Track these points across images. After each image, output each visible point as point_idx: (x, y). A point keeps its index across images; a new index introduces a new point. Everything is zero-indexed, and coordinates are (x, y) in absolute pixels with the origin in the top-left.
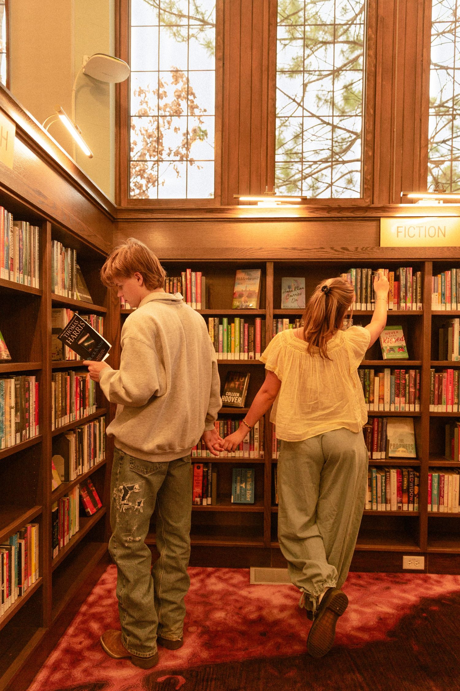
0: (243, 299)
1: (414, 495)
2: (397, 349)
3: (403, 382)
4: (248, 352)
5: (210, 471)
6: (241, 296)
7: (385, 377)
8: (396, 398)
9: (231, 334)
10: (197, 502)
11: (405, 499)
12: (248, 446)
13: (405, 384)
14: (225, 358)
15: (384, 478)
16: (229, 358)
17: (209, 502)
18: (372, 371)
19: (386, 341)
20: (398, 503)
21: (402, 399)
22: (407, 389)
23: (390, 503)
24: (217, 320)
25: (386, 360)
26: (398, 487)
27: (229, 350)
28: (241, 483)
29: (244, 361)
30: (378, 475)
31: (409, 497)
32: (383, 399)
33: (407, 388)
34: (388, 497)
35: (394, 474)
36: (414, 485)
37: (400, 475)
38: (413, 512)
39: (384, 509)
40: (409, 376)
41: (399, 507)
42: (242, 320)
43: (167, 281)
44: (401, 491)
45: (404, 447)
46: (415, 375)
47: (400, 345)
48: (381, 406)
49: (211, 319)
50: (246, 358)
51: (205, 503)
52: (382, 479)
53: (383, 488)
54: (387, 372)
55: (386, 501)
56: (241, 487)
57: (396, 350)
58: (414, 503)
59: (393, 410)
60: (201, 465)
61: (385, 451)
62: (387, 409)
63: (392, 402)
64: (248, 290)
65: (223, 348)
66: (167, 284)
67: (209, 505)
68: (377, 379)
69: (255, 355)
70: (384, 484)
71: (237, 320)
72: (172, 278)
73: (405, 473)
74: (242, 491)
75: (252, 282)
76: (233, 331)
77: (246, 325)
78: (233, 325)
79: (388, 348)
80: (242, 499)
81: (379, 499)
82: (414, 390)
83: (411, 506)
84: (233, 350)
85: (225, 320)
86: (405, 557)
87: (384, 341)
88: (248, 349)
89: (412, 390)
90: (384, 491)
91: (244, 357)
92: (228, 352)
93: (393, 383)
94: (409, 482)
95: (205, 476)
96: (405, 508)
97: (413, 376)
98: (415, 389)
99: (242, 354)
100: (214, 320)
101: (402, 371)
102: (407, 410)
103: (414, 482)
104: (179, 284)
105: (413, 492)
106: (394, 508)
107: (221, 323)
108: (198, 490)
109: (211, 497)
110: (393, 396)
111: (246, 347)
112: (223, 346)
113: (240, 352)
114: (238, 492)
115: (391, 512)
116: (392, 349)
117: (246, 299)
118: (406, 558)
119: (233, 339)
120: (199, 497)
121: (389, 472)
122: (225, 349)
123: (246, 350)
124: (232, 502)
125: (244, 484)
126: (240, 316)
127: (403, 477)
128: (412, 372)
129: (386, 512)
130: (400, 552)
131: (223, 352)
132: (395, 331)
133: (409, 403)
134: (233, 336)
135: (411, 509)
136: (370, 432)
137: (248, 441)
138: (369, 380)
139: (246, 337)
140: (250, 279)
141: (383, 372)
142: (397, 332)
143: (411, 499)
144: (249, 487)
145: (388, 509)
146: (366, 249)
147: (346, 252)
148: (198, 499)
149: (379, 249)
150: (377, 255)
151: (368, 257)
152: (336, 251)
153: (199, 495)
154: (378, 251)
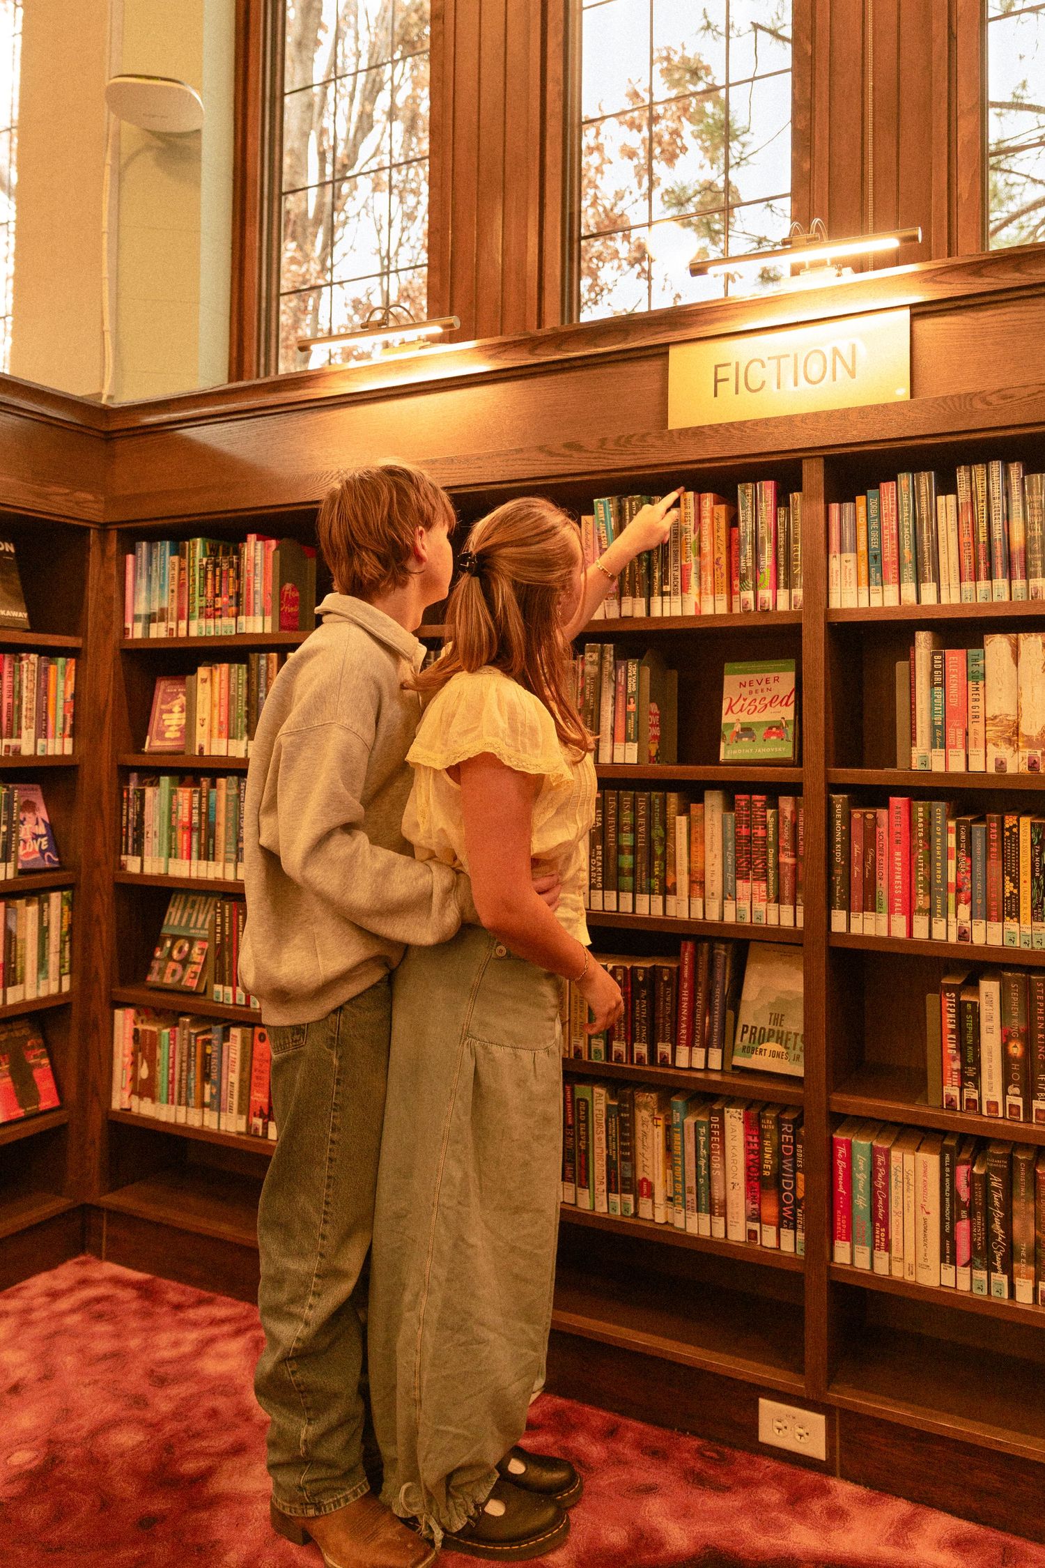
1: (797, 1203)
2: (764, 730)
3: (760, 833)
7: (707, 817)
8: (739, 882)
10: (257, 1129)
11: (770, 1210)
13: (765, 838)
15: (703, 1130)
18: (673, 798)
19: (736, 709)
20: (750, 1218)
21: (755, 885)
22: (771, 856)
23: (725, 1215)
25: (727, 764)
26: (748, 1168)
30: (690, 1121)
31: (781, 1204)
32: (702, 884)
33: (771, 851)
34: (718, 1194)
35: (734, 1121)
36: (795, 1169)
37: (753, 1127)
38: (793, 1258)
39: (705, 1232)
40: (777, 816)
41: (752, 1234)
43: (211, 566)
44: (757, 1183)
45: (779, 1040)
46: (795, 813)
47: (777, 718)
48: (698, 903)
52: (696, 1132)
53: (703, 1162)
54: (713, 801)
55: (713, 1207)
57: (760, 733)
58: (795, 1229)
59: (730, 918)
61: (722, 1045)
62: (713, 916)
63: (729, 894)
66: (210, 574)
68: (682, 822)
70: (703, 1152)
72: (219, 559)
73: (769, 1125)
79: (738, 728)
81: (691, 1197)
82: (790, 861)
83: (788, 1237)
86: (766, 1405)
87: (730, 708)
89: (787, 859)
90: (704, 1172)
93: (730, 835)
94: (778, 1154)
96: (768, 1238)
97: (788, 814)
98: (795, 856)
101: (754, 797)
102: (773, 921)
103: (794, 1155)
104: (232, 573)
105: (794, 1191)
106: (738, 1234)
108: (261, 1098)
110: (730, 876)
115: (725, 1245)
116: (747, 730)
118: (768, 1408)
120: (261, 1115)
121: (721, 1114)
127: (761, 1135)
128: (786, 804)
129: (710, 1242)
130: (752, 1385)
132: (771, 675)
133: (779, 900)
135: (787, 1246)
136: (668, 984)
138: (664, 823)
141: (701, 800)
142: (776, 679)
143: (787, 1213)
145: (719, 1233)
146: (628, 440)
147: (575, 454)
148: (258, 1122)
149: (661, 437)
150: (658, 455)
151: (632, 463)
152: (551, 454)
153: (261, 1110)
154: (659, 443)
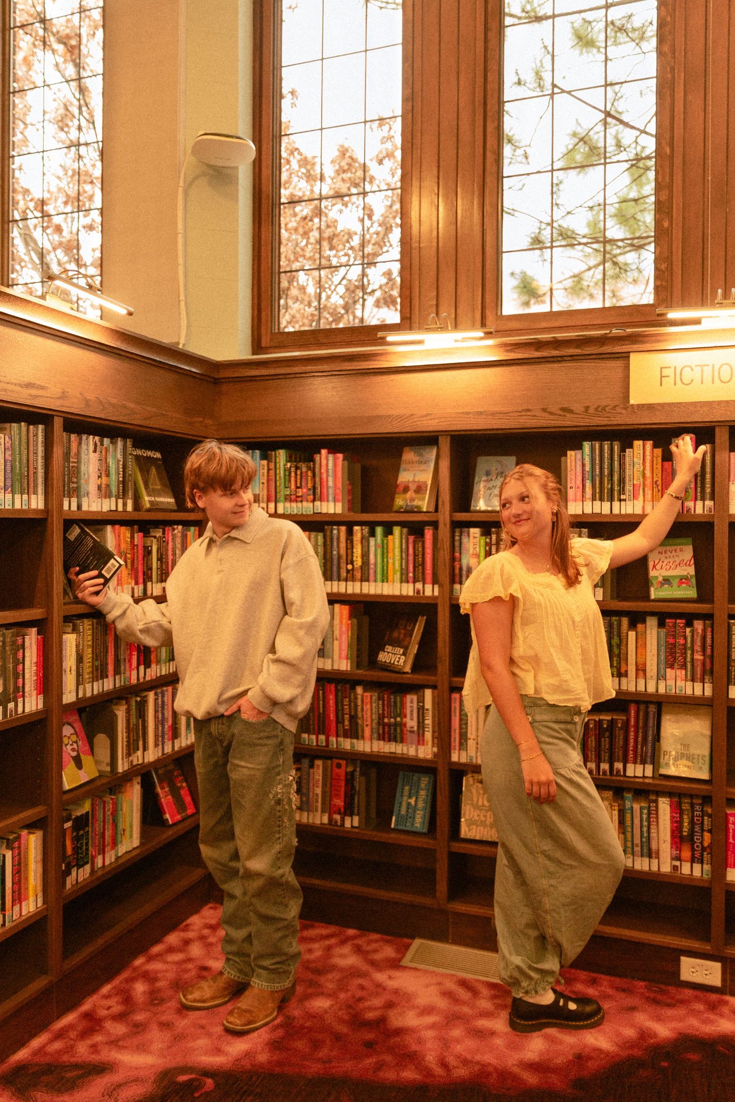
0: (409, 495)
1: (703, 849)
2: (677, 580)
3: (682, 641)
4: (414, 582)
5: (357, 773)
6: (406, 489)
7: (648, 632)
8: (668, 670)
9: (387, 552)
10: (336, 822)
11: (686, 854)
12: (415, 737)
13: (685, 645)
14: (379, 592)
15: (645, 811)
16: (385, 592)
17: (356, 824)
18: (625, 621)
19: (658, 567)
20: (673, 859)
21: (678, 672)
22: (689, 655)
23: (658, 857)
24: (366, 530)
25: (655, 601)
26: (673, 832)
27: (385, 579)
28: (410, 797)
29: (407, 597)
30: (636, 807)
31: (693, 850)
32: (644, 671)
33: (689, 652)
34: (654, 846)
35: (664, 806)
36: (703, 830)
37: (677, 809)
38: (701, 879)
39: (646, 868)
40: (692, 632)
41: (675, 868)
42: (405, 530)
43: (293, 469)
44: (678, 838)
45: (688, 758)
46: (704, 630)
47: (685, 573)
48: (641, 682)
49: (357, 528)
50: (411, 593)
51: (348, 824)
52: (641, 813)
53: (645, 829)
54: (652, 622)
55: (650, 853)
56: (409, 804)
57: (675, 582)
58: (702, 863)
59: (662, 690)
60: (343, 762)
61: (653, 763)
62: (651, 689)
63: (661, 676)
64: (417, 480)
65: (375, 576)
66: (293, 474)
67: (356, 827)
68: (632, 635)
69: (424, 587)
70: (645, 823)
71: (397, 530)
72: (300, 464)
73: (686, 807)
74: (410, 810)
75: (423, 467)
76: (390, 547)
77: (411, 538)
78: (390, 537)
79: (661, 579)
80: (408, 824)
81: (637, 849)
82: (702, 658)
83: (697, 868)
84: (390, 578)
85: (379, 530)
86: (684, 959)
87: (654, 566)
88: (414, 577)
89: (698, 657)
90: (645, 835)
91: (408, 590)
92: (383, 581)
93: (663, 642)
94: (692, 823)
95: (350, 779)
96: (686, 869)
97: (700, 631)
98: (704, 655)
99: (405, 585)
100: (362, 530)
101: (678, 621)
102: (689, 692)
103: (702, 823)
104: (310, 473)
105: (702, 843)
106: (666, 868)
107: (373, 534)
108: (339, 802)
109: (358, 814)
110: (662, 666)
111: (411, 575)
112: (375, 572)
113: (401, 582)
114: (403, 811)
115: (659, 874)
116: (667, 581)
117: (414, 495)
118: (685, 961)
119: (390, 561)
120: (339, 813)
121: (656, 802)
122: (379, 577)
123: (411, 580)
124: (393, 826)
125: (414, 799)
126: (402, 524)
127: (681, 813)
128: (699, 625)
129: (650, 873)
130: (677, 949)
131: (375, 581)
132: (678, 548)
133: (693, 680)
134: (390, 555)
135: (697, 872)
136: (621, 729)
137: (415, 728)
138: (619, 636)
139: (411, 558)
140: (421, 462)
141: (644, 622)
142: (681, 550)
143: (697, 854)
144: (421, 805)
145: (655, 868)
146: (604, 409)
147: (568, 415)
148: (337, 817)
149: (626, 409)
150: (623, 419)
151: (606, 423)
152: (551, 413)
153: (339, 810)
154: (624, 411)
